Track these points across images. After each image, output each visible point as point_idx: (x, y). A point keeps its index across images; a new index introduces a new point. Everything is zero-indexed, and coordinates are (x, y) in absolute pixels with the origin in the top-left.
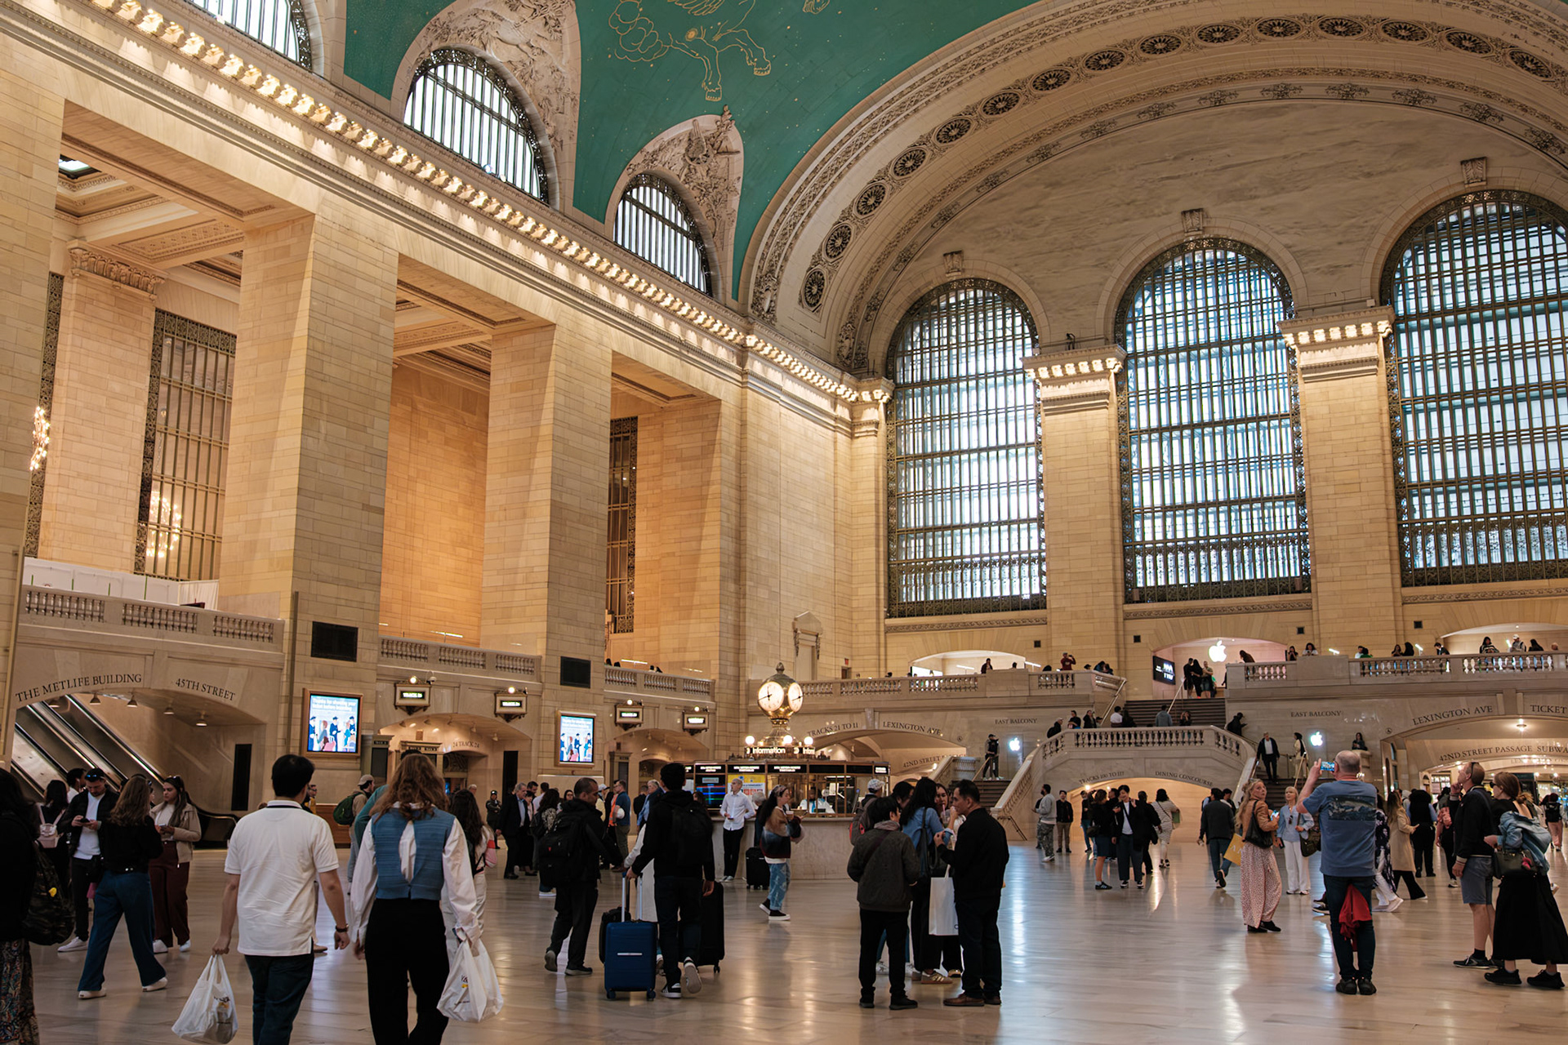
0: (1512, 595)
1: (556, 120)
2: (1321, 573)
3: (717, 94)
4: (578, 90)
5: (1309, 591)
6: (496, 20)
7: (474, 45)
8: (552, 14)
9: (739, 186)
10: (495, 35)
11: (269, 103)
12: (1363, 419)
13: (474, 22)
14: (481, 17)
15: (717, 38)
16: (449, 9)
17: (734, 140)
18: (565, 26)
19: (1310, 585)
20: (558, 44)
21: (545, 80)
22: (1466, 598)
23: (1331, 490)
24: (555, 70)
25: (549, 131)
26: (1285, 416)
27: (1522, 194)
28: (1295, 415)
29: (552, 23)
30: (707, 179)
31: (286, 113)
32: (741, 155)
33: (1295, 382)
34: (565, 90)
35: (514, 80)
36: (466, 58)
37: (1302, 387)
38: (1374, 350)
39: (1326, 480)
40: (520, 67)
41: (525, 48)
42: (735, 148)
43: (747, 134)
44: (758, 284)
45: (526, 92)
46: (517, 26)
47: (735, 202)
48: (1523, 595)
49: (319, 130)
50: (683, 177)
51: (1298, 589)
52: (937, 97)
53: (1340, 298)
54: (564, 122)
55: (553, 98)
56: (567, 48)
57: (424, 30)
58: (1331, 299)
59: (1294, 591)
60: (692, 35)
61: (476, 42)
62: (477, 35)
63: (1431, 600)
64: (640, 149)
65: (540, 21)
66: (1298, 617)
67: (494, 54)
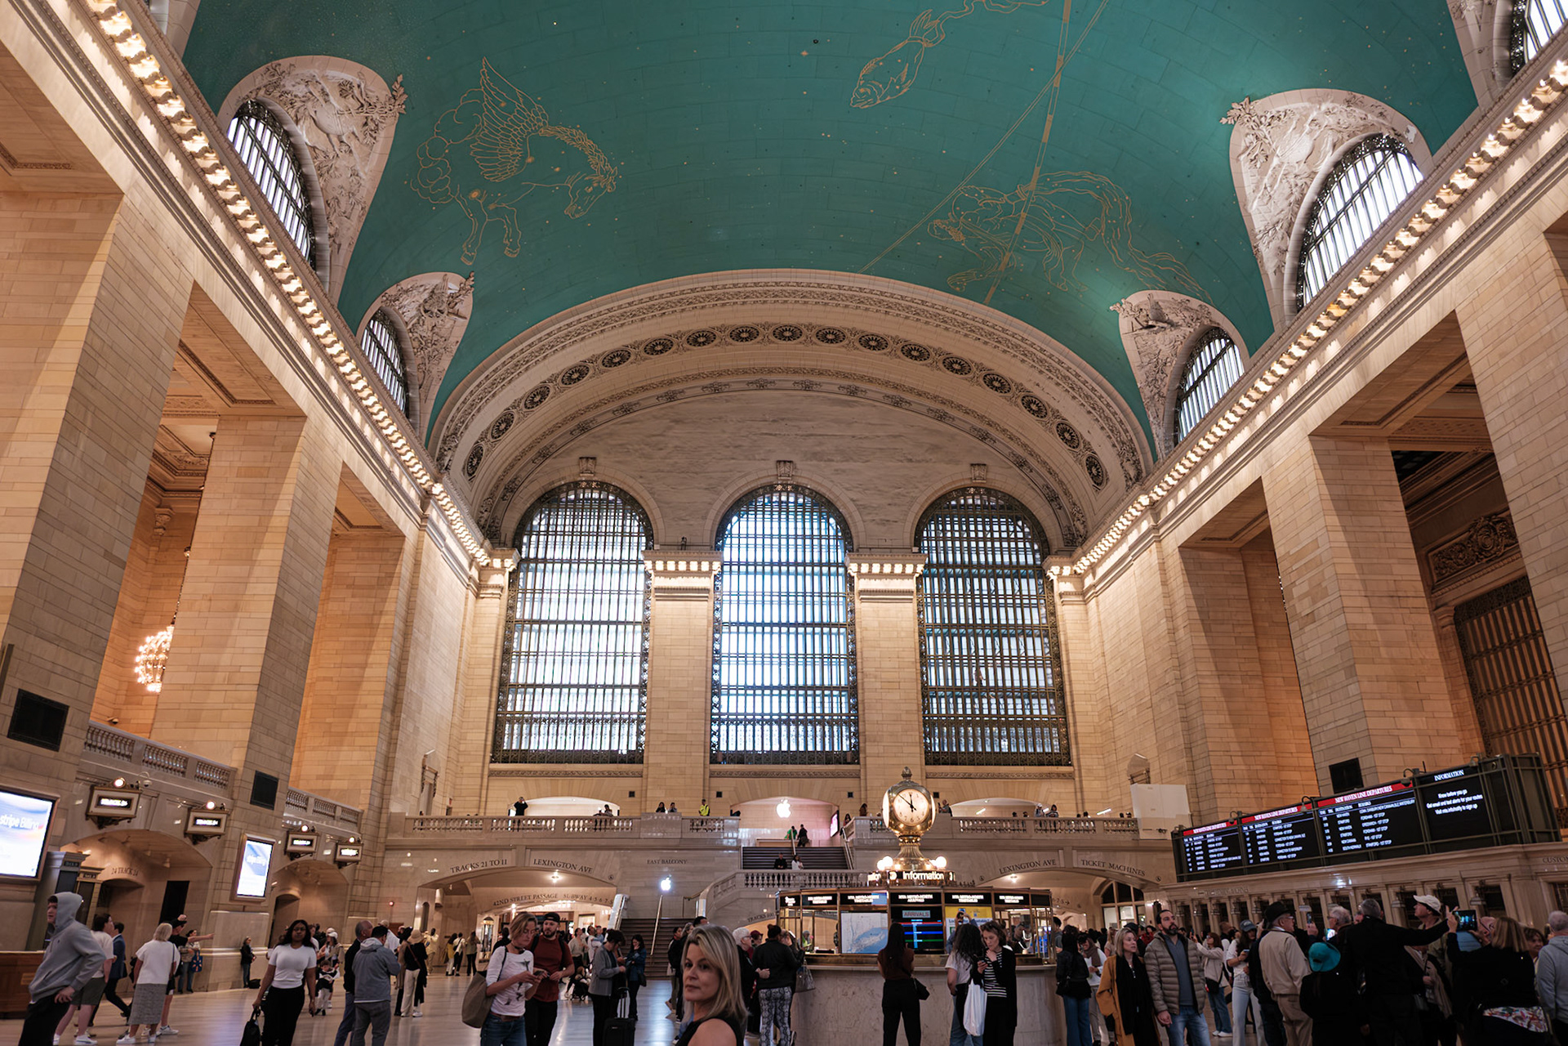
0: (999, 776)
1: (341, 224)
2: (870, 749)
3: (470, 258)
4: (369, 202)
5: (858, 763)
6: (321, 100)
7: (287, 114)
8: (376, 116)
9: (455, 348)
10: (313, 114)
11: (107, 44)
12: (903, 634)
13: (301, 90)
14: (311, 88)
15: (492, 207)
16: (292, 60)
17: (466, 306)
18: (381, 135)
19: (858, 758)
20: (367, 149)
21: (340, 180)
22: (969, 777)
23: (878, 685)
24: (355, 174)
25: (330, 230)
26: (842, 625)
27: (1005, 494)
28: (851, 626)
29: (372, 125)
30: (430, 334)
31: (122, 65)
32: (466, 322)
33: (853, 601)
34: (358, 197)
35: (311, 169)
36: (275, 123)
37: (858, 605)
38: (910, 585)
39: (876, 677)
40: (321, 158)
41: (335, 140)
42: (463, 314)
43: (477, 305)
44: (444, 442)
45: (318, 184)
46: (340, 113)
47: (446, 363)
48: (1006, 777)
49: (150, 104)
50: (410, 326)
51: (849, 760)
52: (622, 325)
53: (889, 543)
54: (347, 227)
55: (343, 201)
56: (375, 157)
57: (263, 68)
58: (882, 543)
59: (846, 763)
60: (475, 195)
61: (292, 112)
62: (297, 105)
63: (945, 777)
64: (397, 282)
65: (362, 116)
66: (850, 784)
67: (304, 134)
